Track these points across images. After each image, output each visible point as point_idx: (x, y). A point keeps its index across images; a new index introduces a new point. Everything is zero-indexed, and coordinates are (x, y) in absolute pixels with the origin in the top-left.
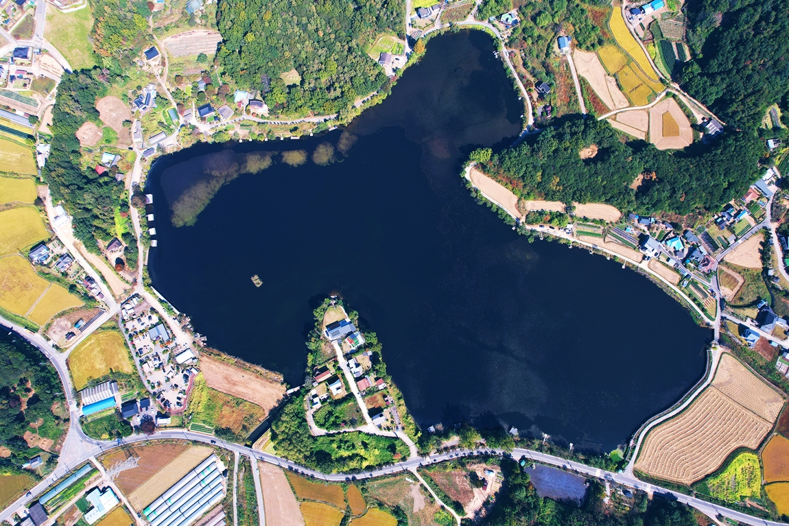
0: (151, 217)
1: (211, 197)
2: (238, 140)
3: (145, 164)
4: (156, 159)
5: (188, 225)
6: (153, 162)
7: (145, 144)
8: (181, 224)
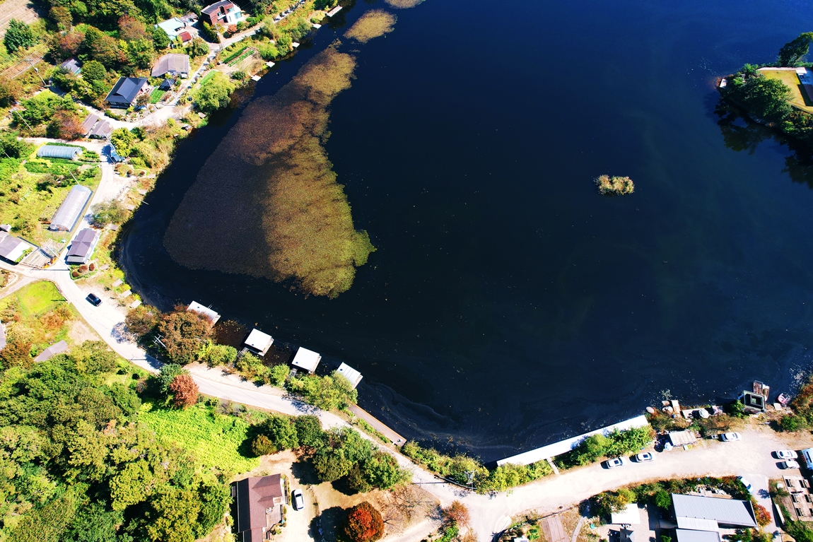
0: (260, 340)
1: (332, 177)
2: (252, 81)
3: (98, 273)
4: (117, 243)
5: (361, 259)
6: (114, 256)
7: (49, 246)
8: (344, 277)
